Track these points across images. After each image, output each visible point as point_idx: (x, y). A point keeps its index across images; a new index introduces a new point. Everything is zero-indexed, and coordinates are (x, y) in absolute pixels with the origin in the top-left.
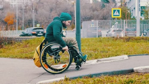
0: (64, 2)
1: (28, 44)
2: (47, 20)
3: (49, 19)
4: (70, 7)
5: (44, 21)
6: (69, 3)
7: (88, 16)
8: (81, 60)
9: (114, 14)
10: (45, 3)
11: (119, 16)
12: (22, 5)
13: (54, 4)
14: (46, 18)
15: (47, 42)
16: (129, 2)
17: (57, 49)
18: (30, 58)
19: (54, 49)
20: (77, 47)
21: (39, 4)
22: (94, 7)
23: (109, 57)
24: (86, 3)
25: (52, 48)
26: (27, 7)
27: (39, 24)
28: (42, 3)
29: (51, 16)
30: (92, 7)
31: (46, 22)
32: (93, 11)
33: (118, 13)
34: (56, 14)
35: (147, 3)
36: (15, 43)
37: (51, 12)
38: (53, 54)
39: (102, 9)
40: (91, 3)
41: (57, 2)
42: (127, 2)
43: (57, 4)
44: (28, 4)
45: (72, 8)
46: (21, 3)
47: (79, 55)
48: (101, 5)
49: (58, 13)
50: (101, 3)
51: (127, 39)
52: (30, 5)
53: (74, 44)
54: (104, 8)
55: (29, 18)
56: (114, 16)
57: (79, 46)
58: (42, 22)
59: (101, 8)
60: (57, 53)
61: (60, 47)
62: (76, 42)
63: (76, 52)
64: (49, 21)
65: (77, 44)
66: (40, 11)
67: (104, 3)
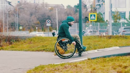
0: (42, 8)
1: (31, 41)
2: (28, 23)
3: (30, 22)
4: (48, 12)
5: (25, 24)
6: (46, 8)
7: (63, 19)
8: (82, 50)
9: (91, 17)
10: (26, 9)
11: (95, 19)
12: (6, 10)
13: (34, 10)
14: (27, 21)
15: (60, 38)
16: (99, 8)
17: (67, 42)
18: (40, 51)
19: (64, 42)
20: (80, 41)
21: (20, 9)
22: (68, 12)
23: (104, 48)
24: (61, 9)
25: (63, 41)
26: (10, 12)
27: (22, 27)
28: (23, 9)
29: (31, 20)
30: (67, 12)
31: (27, 25)
32: (68, 15)
33: (94, 17)
34: (36, 18)
35: (116, 9)
36: (21, 41)
37: (31, 17)
38: (64, 46)
39: (76, 14)
40: (66, 9)
41: (36, 8)
42: (97, 8)
43: (36, 10)
44: (11, 9)
45: (49, 13)
46: (5, 8)
47: (81, 46)
48: (75, 10)
49: (37, 17)
50: (75, 9)
51: (109, 37)
52: (13, 10)
53: (78, 39)
54: (77, 13)
55: (12, 21)
56: (91, 19)
57: (81, 40)
58: (24, 25)
59: (74, 13)
60: (66, 45)
61: (68, 41)
62: (80, 38)
63: (79, 44)
64: (30, 24)
65: (80, 39)
66: (21, 15)
67: (77, 9)
